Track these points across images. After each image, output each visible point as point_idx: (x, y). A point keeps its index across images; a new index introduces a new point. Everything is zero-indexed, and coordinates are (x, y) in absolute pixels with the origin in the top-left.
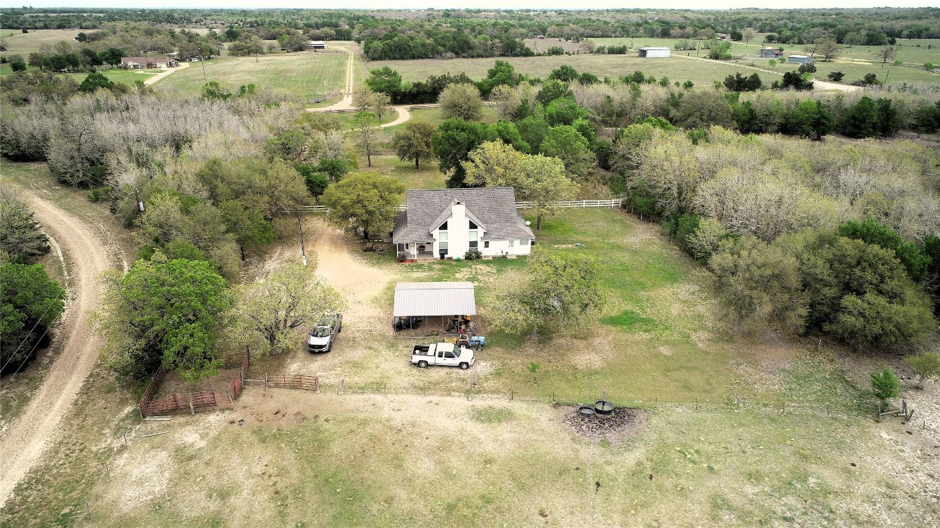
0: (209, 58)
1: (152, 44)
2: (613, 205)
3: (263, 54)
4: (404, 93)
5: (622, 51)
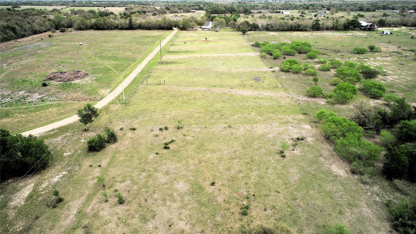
5: (279, 12)
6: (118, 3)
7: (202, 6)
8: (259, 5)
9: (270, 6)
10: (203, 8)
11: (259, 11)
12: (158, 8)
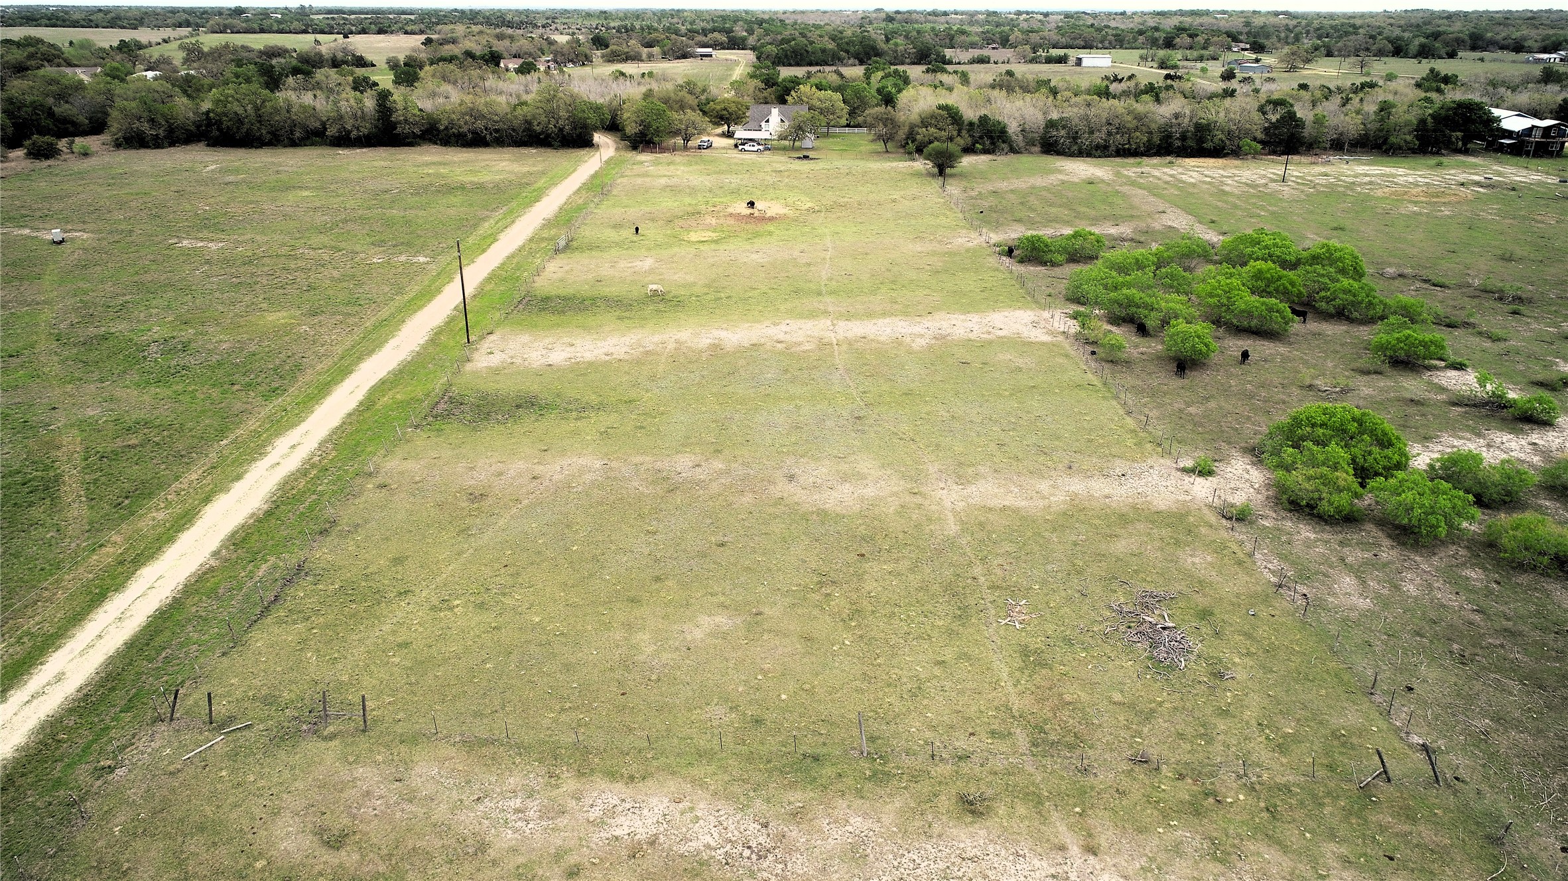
3: (643, 60)
5: (1062, 60)
6: (412, 17)
7: (740, 31)
8: (967, 28)
9: (1016, 35)
10: (744, 39)
11: (976, 53)
12: (562, 39)
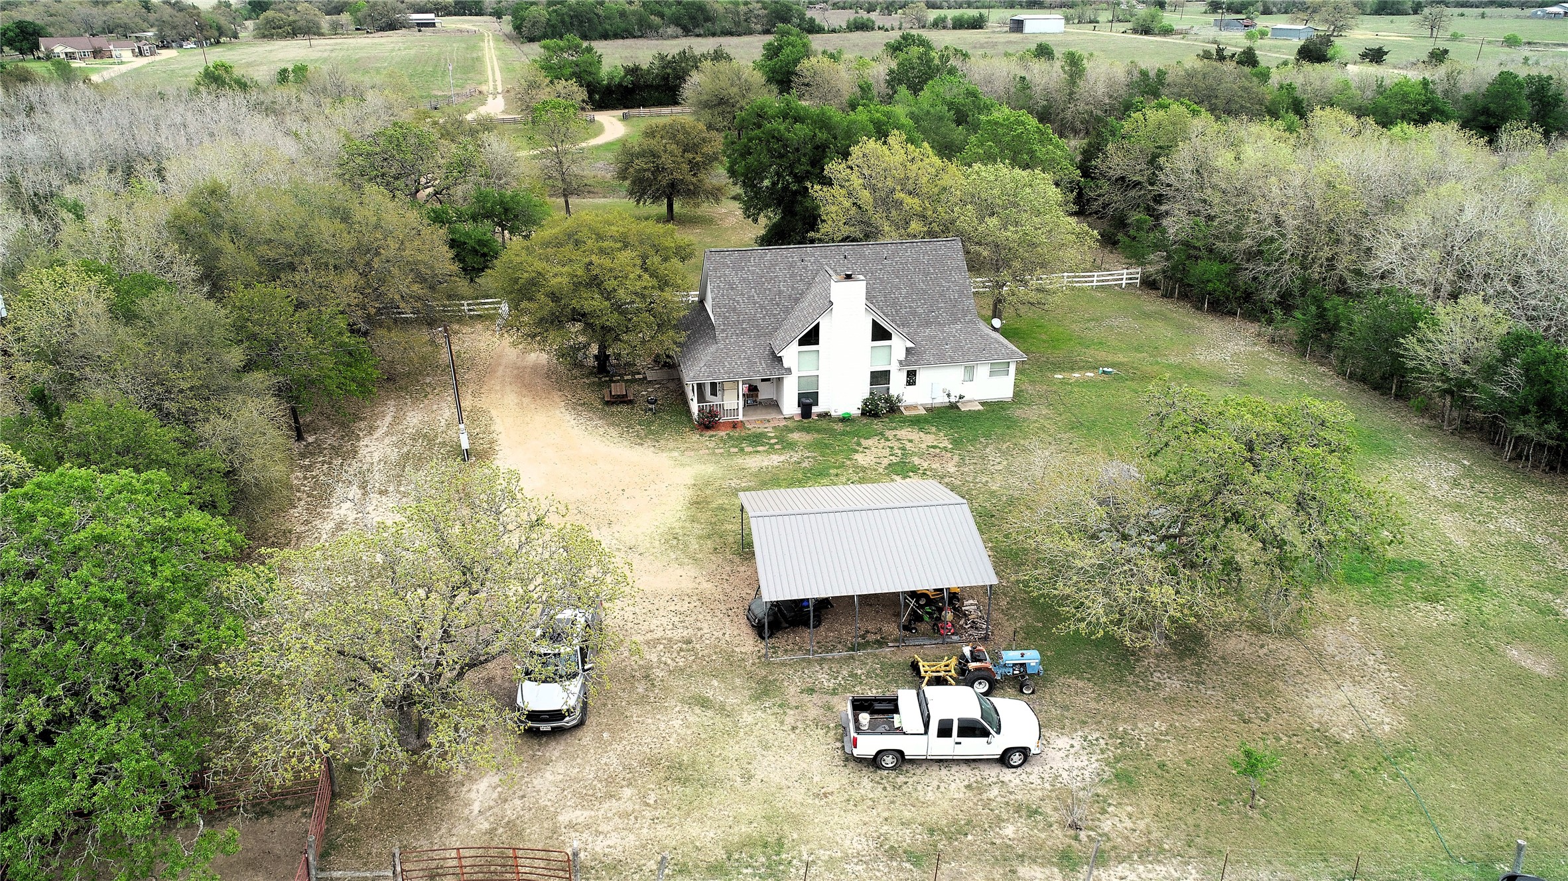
0: (218, 42)
1: (105, 18)
2: (1124, 282)
3: (321, 35)
4: (608, 87)
